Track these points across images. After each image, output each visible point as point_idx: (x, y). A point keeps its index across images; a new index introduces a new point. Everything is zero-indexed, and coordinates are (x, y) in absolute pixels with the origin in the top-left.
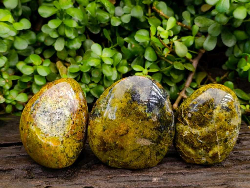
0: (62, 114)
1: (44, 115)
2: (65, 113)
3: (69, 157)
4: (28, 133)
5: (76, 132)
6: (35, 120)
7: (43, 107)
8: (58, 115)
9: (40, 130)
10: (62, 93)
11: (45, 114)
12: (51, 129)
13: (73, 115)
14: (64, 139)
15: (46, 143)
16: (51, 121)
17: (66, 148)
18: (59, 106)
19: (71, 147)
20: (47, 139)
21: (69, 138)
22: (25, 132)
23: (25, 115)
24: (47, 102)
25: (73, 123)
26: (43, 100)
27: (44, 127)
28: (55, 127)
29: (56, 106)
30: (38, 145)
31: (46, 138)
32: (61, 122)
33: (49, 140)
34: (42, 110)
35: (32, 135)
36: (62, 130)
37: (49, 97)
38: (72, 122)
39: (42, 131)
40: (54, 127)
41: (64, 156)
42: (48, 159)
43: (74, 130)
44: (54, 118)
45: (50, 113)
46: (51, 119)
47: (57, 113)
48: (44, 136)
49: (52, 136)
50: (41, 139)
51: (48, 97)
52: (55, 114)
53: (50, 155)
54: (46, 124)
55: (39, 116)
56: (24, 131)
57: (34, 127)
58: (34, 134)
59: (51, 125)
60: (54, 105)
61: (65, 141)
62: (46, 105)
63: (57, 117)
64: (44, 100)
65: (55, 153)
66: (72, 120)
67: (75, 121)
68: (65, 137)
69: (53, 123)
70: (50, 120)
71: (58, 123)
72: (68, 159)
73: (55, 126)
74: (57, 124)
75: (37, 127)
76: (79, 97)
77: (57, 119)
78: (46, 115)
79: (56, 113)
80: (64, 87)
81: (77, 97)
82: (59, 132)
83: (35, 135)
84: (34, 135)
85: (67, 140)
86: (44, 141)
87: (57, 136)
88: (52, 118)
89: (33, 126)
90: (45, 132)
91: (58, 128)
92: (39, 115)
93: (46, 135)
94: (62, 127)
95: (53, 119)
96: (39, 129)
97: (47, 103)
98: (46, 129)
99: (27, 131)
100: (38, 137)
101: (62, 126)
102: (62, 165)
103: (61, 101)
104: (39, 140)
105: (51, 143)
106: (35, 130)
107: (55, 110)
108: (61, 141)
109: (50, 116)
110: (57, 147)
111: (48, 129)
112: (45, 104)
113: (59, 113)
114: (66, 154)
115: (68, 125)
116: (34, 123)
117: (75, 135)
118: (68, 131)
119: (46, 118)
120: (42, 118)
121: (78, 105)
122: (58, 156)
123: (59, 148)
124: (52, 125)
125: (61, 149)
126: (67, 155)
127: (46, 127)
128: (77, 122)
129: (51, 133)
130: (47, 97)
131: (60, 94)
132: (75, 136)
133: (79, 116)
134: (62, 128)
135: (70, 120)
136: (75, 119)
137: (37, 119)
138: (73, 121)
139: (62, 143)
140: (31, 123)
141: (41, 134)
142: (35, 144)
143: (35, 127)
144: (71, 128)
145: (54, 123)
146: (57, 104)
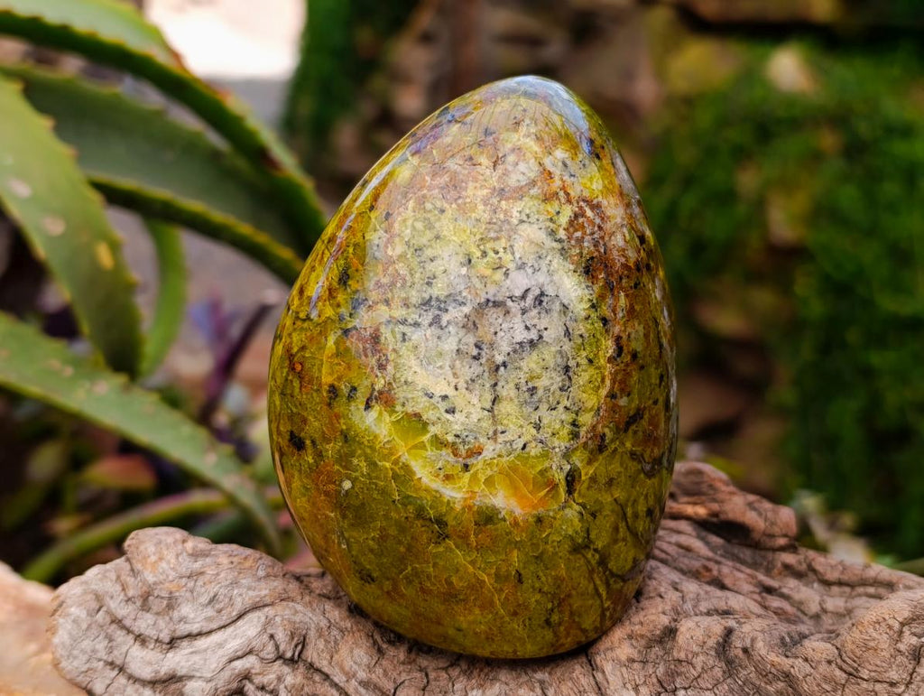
0: (545, 299)
1: (430, 325)
2: (561, 294)
3: (614, 570)
4: (344, 459)
5: (638, 409)
6: (382, 367)
7: (418, 275)
8: (524, 312)
9: (425, 425)
10: (522, 167)
11: (436, 321)
12: (491, 411)
13: (610, 301)
14: (578, 460)
15: (470, 502)
16: (483, 360)
17: (594, 515)
18: (517, 256)
19: (621, 505)
20: (474, 478)
21: (606, 453)
22: (319, 455)
23: (303, 348)
24: (437, 237)
25: (619, 355)
26: (408, 231)
27: (443, 406)
28: (513, 393)
29: (497, 253)
30: (419, 523)
31: (468, 475)
32: (549, 354)
33: (489, 482)
34: (415, 297)
35: (372, 464)
36: (561, 408)
37: (446, 205)
38: (608, 347)
39: (433, 430)
40: (507, 390)
41: (591, 572)
42: (492, 603)
43: (629, 395)
44: (501, 334)
45: (466, 310)
46: (484, 346)
47: (511, 298)
48: (451, 459)
49: (504, 452)
50: (436, 484)
51: (439, 204)
52: (500, 311)
53: (507, 578)
54: (454, 381)
55: (399, 337)
56: (310, 451)
57: (380, 414)
58: (385, 458)
59: (488, 385)
60: (484, 254)
61: (586, 472)
62: (432, 260)
63: (519, 327)
64: (414, 228)
65: (537, 558)
66: (607, 331)
67: (625, 337)
68: (585, 445)
69: (497, 368)
70: (475, 352)
71: (530, 362)
72: (608, 584)
73: (512, 385)
74: (526, 369)
75: (399, 408)
76: (617, 182)
77: (518, 339)
78: (444, 323)
79: (509, 303)
80: (523, 129)
81: (611, 183)
82: (545, 421)
83: (396, 462)
84: (388, 465)
85: (596, 464)
86: (454, 494)
87: (534, 450)
88: (489, 337)
89: (368, 406)
90: (457, 436)
91: (535, 398)
92: (402, 328)
93: (464, 453)
94: (555, 387)
95: (492, 345)
96: (416, 422)
97: (438, 245)
98: (457, 415)
99: (331, 449)
100: (418, 476)
101: (558, 379)
102: (579, 632)
103: (522, 222)
104: (423, 494)
105: (502, 500)
106: (385, 432)
107: (496, 283)
108: (560, 477)
109: (470, 325)
110: (546, 523)
111: (472, 410)
112: (429, 253)
113: (523, 297)
114: (597, 556)
115: (592, 371)
116: (377, 388)
117: (634, 427)
118: (599, 409)
119: (450, 345)
120: (422, 349)
121: (625, 230)
122: (556, 578)
123: (557, 524)
124: (496, 384)
125: (570, 532)
126: (603, 562)
127: (459, 400)
128: (637, 345)
129: (495, 433)
130: (429, 206)
131: (506, 173)
132: (635, 432)
133: (643, 304)
134: (558, 392)
135: (598, 336)
136: (625, 325)
137: (392, 356)
138: (618, 339)
139: (570, 491)
140: (354, 389)
141: (430, 452)
142: (398, 524)
143: (386, 415)
144: (608, 383)
145: (504, 365)
146: (503, 243)
